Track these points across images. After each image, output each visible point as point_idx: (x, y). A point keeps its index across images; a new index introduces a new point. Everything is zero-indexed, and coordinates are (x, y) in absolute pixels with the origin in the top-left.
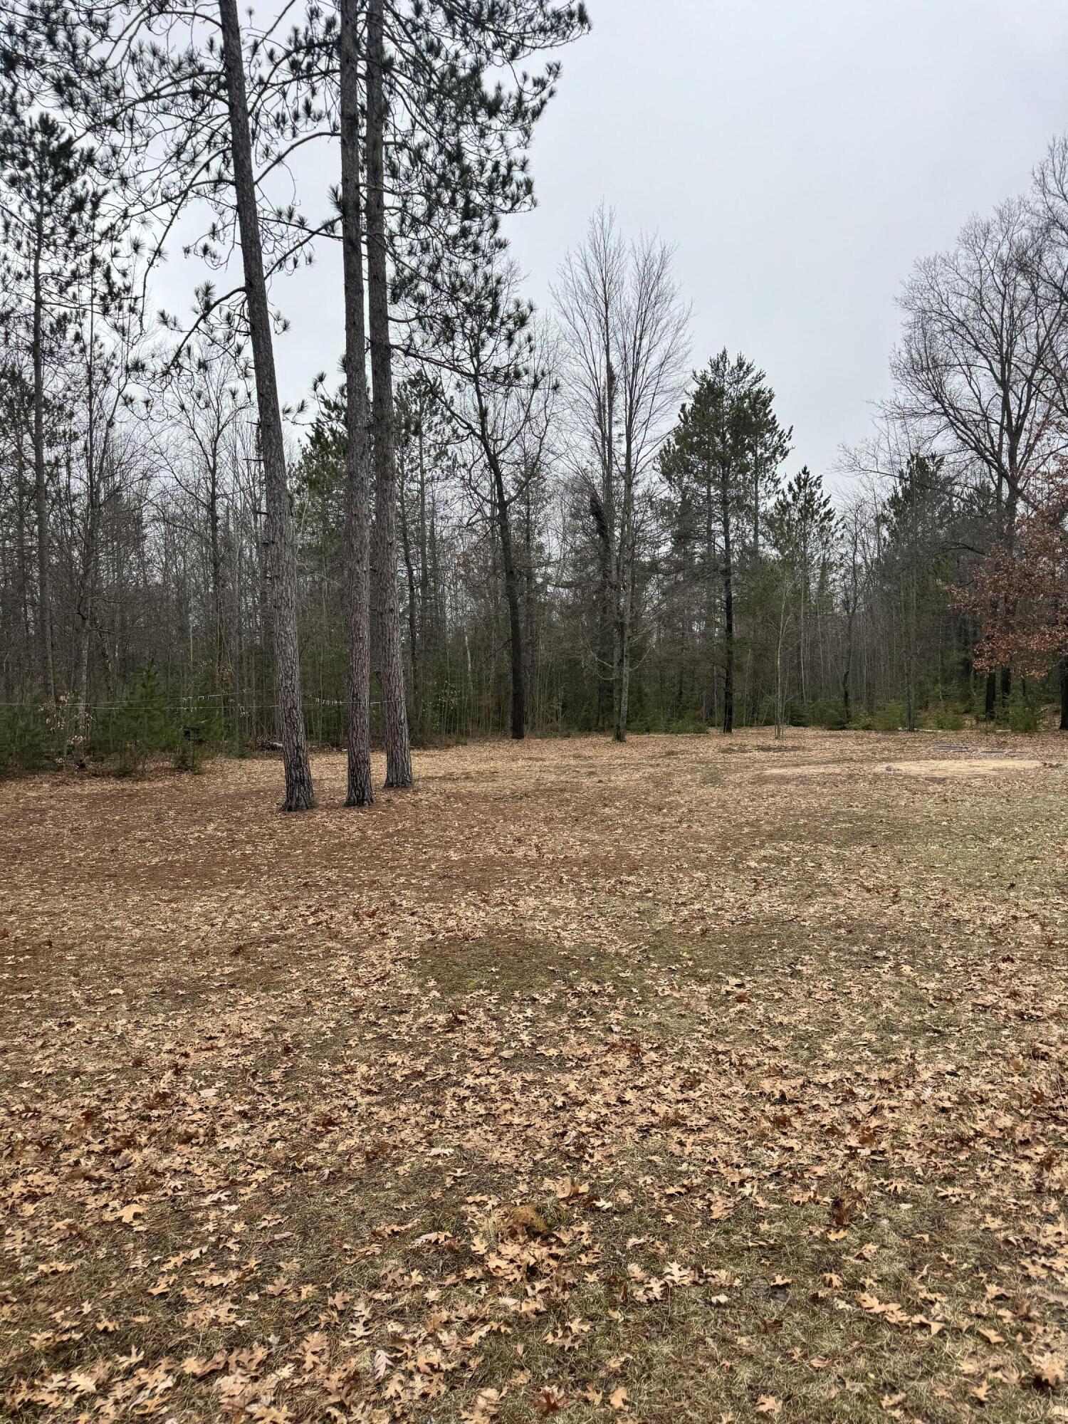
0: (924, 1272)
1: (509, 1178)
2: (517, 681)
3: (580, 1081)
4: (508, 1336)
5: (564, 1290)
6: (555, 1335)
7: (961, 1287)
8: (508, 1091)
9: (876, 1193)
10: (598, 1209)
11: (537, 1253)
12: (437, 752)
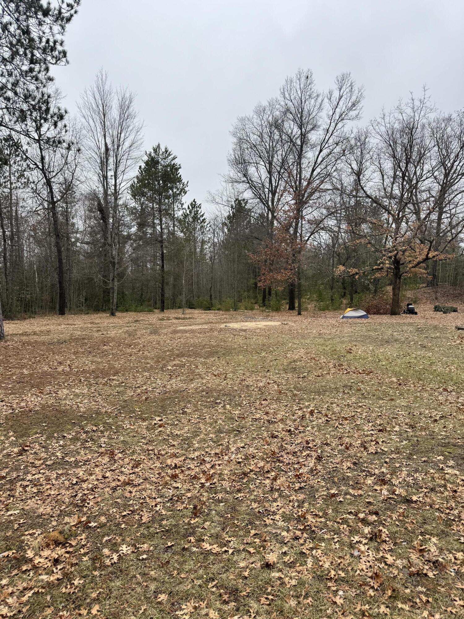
0: (228, 530)
1: (47, 520)
2: (61, 287)
3: (85, 471)
4: (43, 593)
5: (71, 567)
6: (66, 588)
7: (241, 533)
8: (49, 480)
9: (211, 501)
10: (90, 527)
11: (59, 553)
12: (19, 322)
